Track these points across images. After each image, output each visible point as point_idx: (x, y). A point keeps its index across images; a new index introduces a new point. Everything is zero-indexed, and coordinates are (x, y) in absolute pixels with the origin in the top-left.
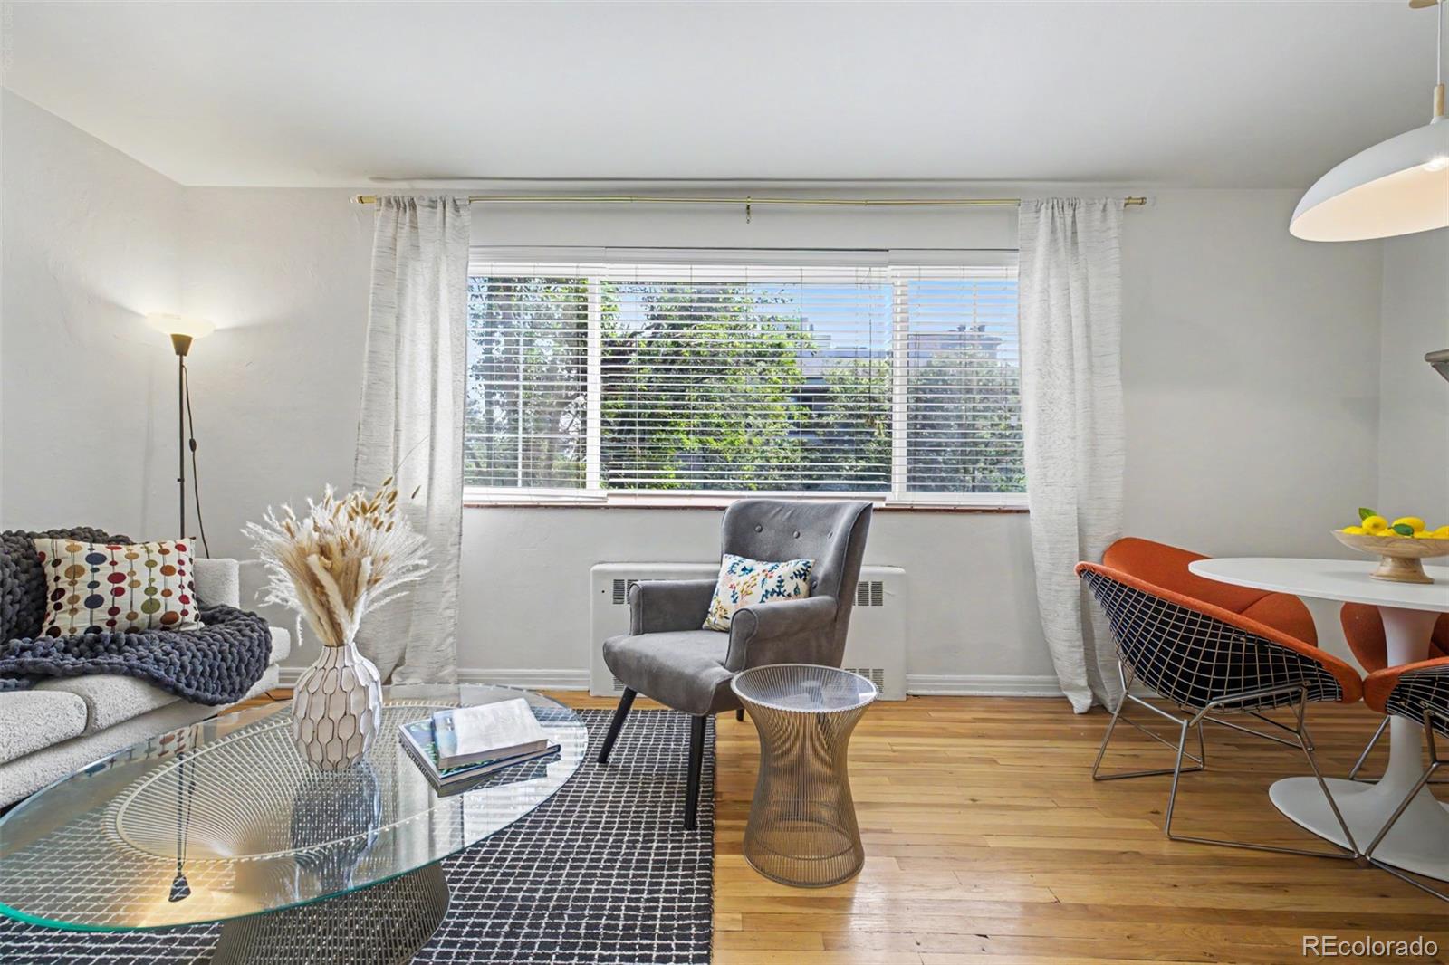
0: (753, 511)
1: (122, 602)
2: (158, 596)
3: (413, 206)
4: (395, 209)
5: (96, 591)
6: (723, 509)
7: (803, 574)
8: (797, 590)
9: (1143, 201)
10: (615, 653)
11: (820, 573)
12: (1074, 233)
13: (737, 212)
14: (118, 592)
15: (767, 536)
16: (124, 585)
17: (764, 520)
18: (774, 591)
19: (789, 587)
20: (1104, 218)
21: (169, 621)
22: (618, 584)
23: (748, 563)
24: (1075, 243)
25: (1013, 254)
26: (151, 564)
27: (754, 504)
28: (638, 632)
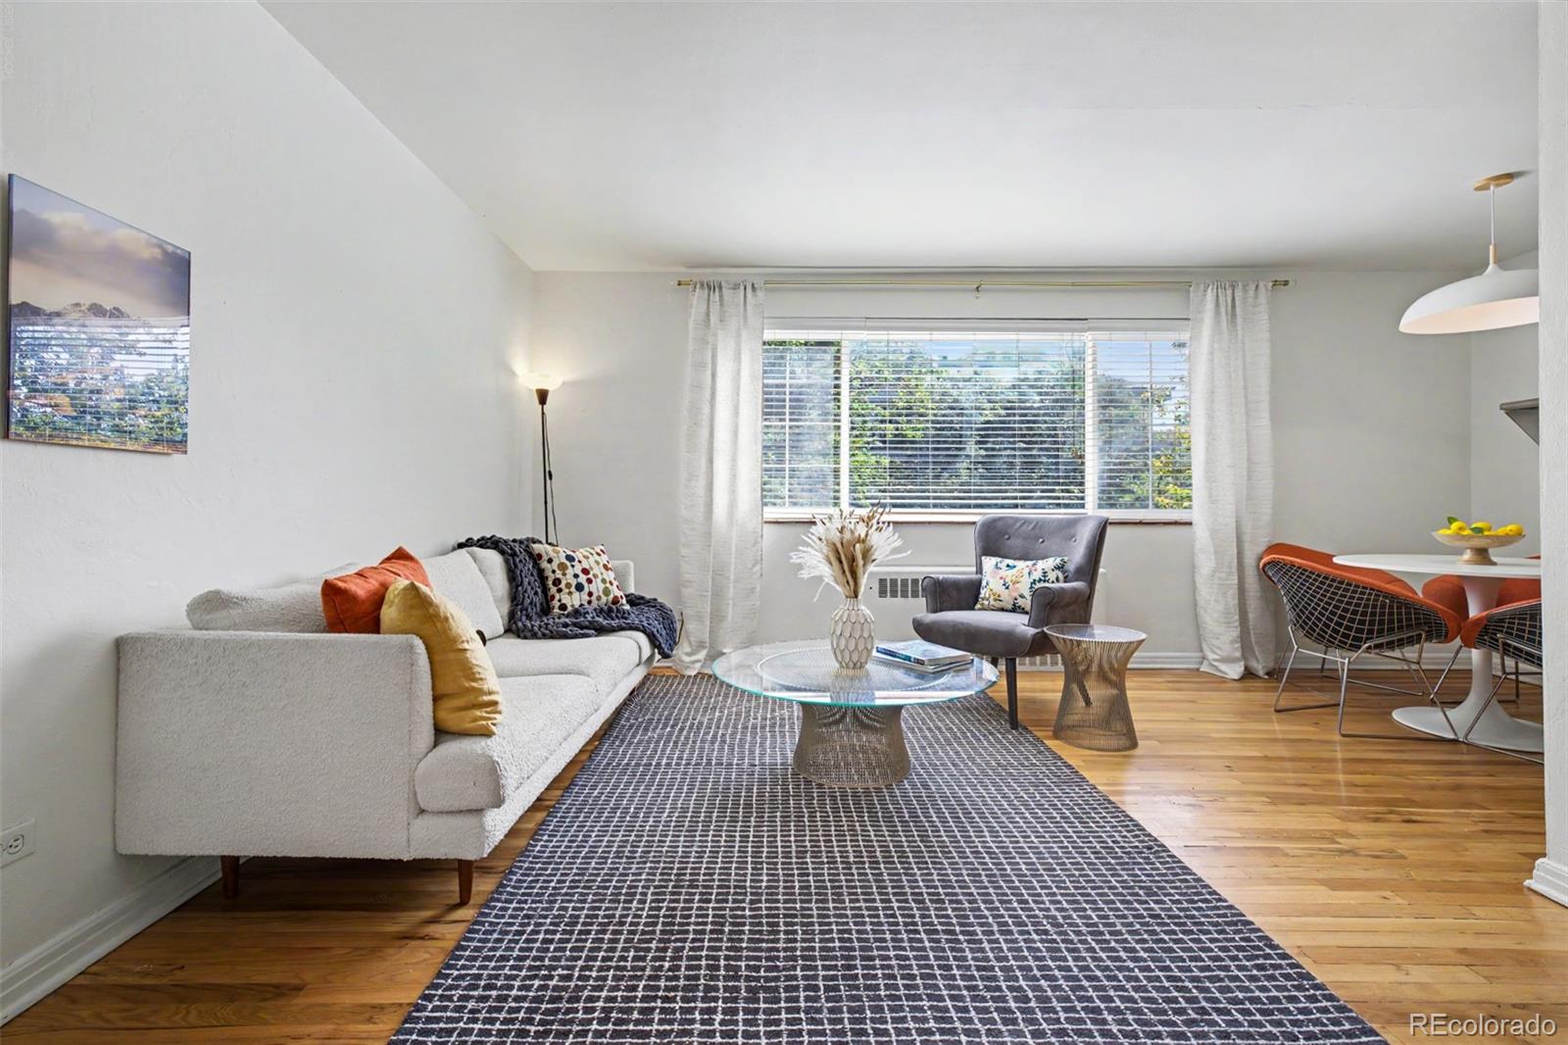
0: (1000, 523)
1: (593, 588)
2: (608, 585)
3: (720, 287)
4: (706, 291)
5: (579, 580)
6: (974, 523)
7: (1060, 568)
8: (1058, 579)
9: (1286, 283)
10: (928, 625)
11: (1071, 567)
12: (1234, 306)
13: (971, 290)
14: (589, 581)
15: (1015, 543)
16: (590, 576)
17: (1009, 531)
18: (1040, 580)
19: (1052, 576)
20: (1256, 297)
21: (616, 601)
22: (882, 582)
23: (1011, 562)
24: (1234, 315)
25: (1186, 322)
26: (597, 563)
27: (1000, 519)
28: (935, 611)
